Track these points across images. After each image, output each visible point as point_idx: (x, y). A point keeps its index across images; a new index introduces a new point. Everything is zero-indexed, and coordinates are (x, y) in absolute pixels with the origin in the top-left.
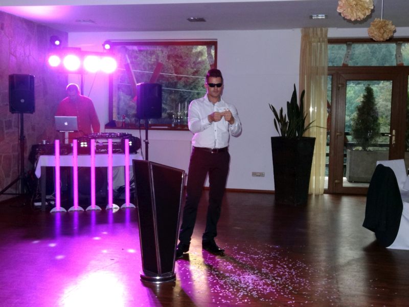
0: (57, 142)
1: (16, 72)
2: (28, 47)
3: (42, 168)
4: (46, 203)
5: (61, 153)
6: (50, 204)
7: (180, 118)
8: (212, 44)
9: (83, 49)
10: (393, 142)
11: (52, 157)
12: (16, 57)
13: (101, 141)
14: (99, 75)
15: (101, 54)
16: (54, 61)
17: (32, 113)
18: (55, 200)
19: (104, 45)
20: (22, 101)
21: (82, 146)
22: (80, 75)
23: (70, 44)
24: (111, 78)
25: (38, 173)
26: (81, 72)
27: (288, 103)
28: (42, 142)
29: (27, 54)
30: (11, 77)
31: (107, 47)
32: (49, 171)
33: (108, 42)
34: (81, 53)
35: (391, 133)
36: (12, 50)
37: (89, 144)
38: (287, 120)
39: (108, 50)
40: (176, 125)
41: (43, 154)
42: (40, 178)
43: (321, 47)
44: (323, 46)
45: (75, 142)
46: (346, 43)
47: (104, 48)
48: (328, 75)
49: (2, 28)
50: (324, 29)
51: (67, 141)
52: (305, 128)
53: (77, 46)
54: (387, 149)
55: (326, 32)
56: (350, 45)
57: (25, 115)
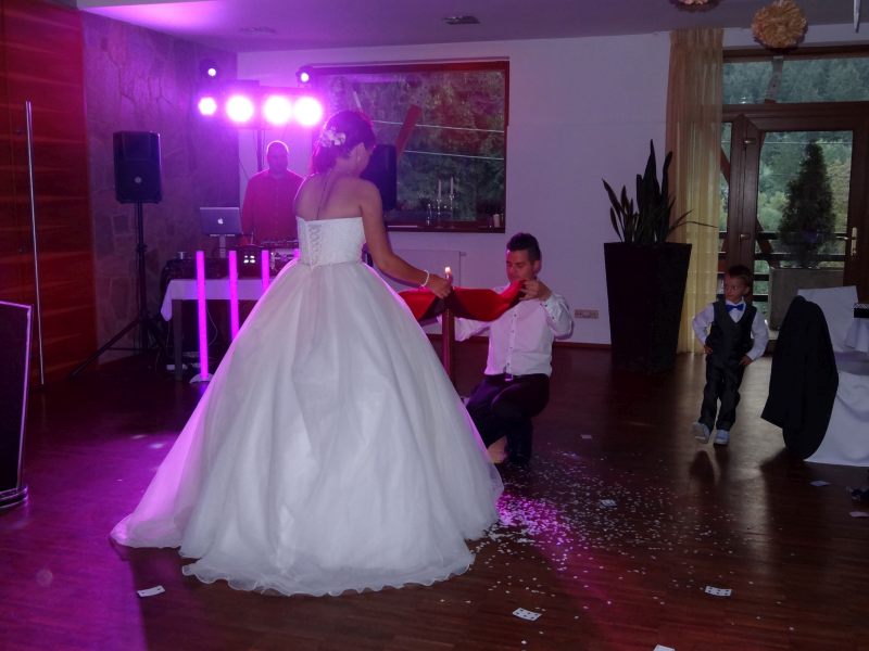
0: (200, 256)
1: (134, 128)
2: (157, 81)
3: (173, 301)
4: (184, 366)
5: (208, 276)
6: (190, 367)
7: (442, 209)
8: (503, 66)
9: (261, 84)
10: (854, 252)
11: (192, 282)
12: (133, 100)
13: (283, 253)
14: (291, 130)
15: (293, 91)
16: (207, 106)
17: (157, 202)
18: (197, 360)
19: (298, 75)
20: (138, 180)
21: (246, 261)
22: (256, 132)
23: (241, 76)
24: (315, 133)
25: (167, 312)
26: (258, 126)
27: (639, 177)
28: (178, 255)
29: (156, 93)
30: (117, 136)
31: (305, 77)
32: (187, 308)
33: (307, 69)
34: (258, 91)
35: (849, 233)
36: (126, 89)
37: (259, 259)
38: (636, 210)
39: (308, 82)
40: (434, 222)
41: (176, 277)
42: (171, 320)
43: (710, 68)
44: (714, 66)
45: (233, 254)
46: (772, 60)
47: (299, 80)
48: (725, 121)
49: (104, 47)
50: (715, 31)
51: (222, 254)
52: (670, 226)
53: (253, 77)
54: (841, 265)
55: (720, 36)
56: (780, 62)
57: (145, 206)
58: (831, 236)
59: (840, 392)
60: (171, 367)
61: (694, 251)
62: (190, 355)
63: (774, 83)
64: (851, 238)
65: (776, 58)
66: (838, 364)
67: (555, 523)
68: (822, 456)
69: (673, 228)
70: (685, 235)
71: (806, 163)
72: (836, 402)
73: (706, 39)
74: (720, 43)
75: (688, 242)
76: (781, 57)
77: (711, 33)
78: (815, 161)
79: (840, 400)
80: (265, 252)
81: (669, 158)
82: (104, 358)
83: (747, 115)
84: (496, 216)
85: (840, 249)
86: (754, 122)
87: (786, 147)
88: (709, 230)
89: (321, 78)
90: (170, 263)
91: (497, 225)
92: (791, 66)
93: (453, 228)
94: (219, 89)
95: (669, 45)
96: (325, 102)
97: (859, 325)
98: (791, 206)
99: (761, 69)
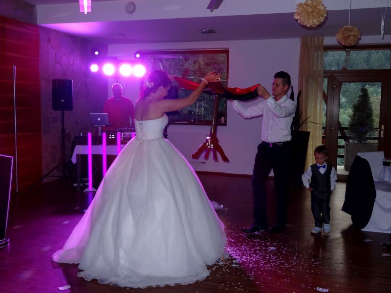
0: (90, 134)
1: (61, 77)
2: (72, 57)
3: (77, 155)
4: (81, 184)
5: (94, 143)
6: (84, 185)
7: (198, 115)
8: (226, 52)
9: (119, 59)
10: (382, 136)
11: (85, 147)
12: (61, 65)
13: (127, 134)
14: (132, 80)
15: (133, 62)
16: (94, 68)
17: (71, 111)
18: (87, 182)
19: (135, 54)
20: (63, 101)
21: (110, 137)
22: (116, 79)
23: (109, 55)
24: (142, 81)
25: (74, 160)
26: (117, 77)
28: (80, 134)
29: (71, 62)
30: (54, 81)
31: (138, 56)
32: (83, 158)
33: (139, 52)
34: (117, 61)
35: (380, 128)
36: (58, 60)
37: (116, 136)
39: (139, 58)
40: (195, 121)
41: (78, 144)
42: (76, 163)
43: (318, 54)
44: (320, 53)
45: (104, 134)
46: (345, 50)
47: (135, 57)
48: (324, 78)
49: (49, 42)
50: (320, 38)
51: (100, 134)
52: (300, 123)
53: (115, 56)
54: (377, 141)
55: (322, 40)
56: (349, 51)
57: (65, 112)
58: (372, 129)
59: (377, 199)
60: (75, 185)
61: (311, 135)
62: (84, 179)
63: (346, 61)
64: (381, 130)
65: (347, 50)
66: (376, 186)
67: (249, 257)
68: (368, 228)
69: (302, 124)
70: (307, 128)
71: (360, 96)
72: (375, 203)
73: (316, 41)
74: (322, 43)
75: (308, 131)
76: (349, 50)
77: (318, 38)
78: (365, 96)
79: (377, 202)
80: (119, 133)
81: (300, 93)
82: (45, 180)
83: (334, 75)
84: (223, 118)
85: (376, 135)
86: (338, 78)
87: (352, 89)
88: (318, 125)
89: (145, 56)
90: (76, 138)
91: (223, 122)
92: (354, 54)
93: (203, 123)
94: (100, 60)
95: (300, 44)
96: (147, 67)
97: (385, 170)
98: (354, 115)
99: (341, 55)
